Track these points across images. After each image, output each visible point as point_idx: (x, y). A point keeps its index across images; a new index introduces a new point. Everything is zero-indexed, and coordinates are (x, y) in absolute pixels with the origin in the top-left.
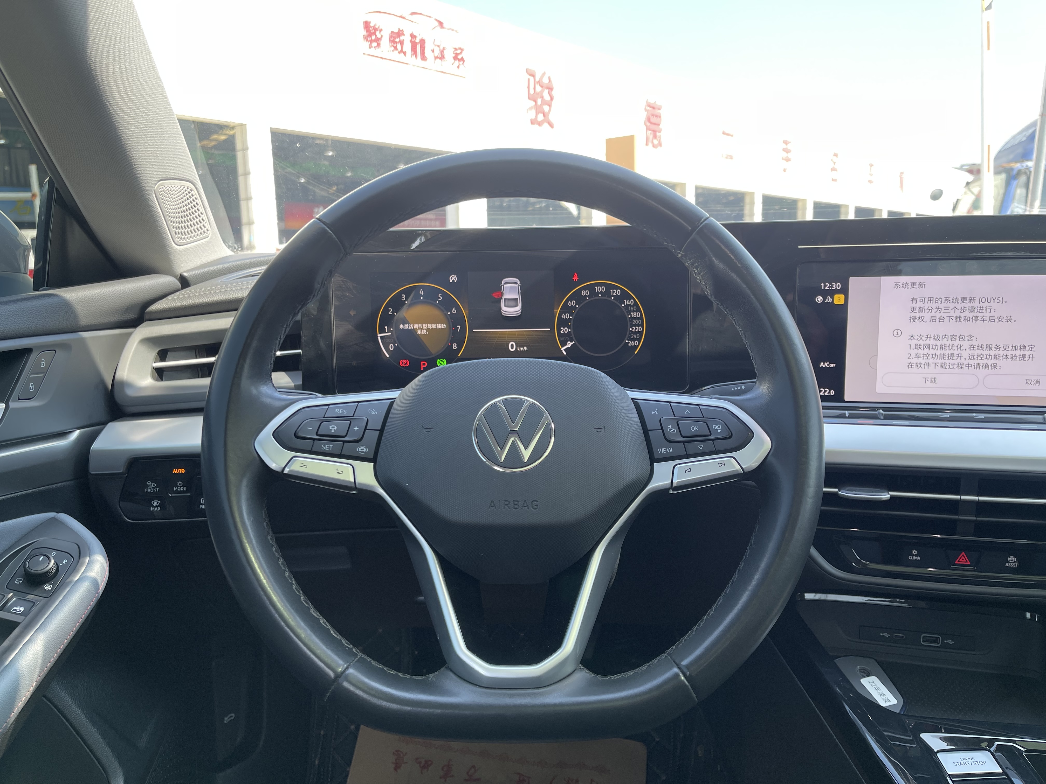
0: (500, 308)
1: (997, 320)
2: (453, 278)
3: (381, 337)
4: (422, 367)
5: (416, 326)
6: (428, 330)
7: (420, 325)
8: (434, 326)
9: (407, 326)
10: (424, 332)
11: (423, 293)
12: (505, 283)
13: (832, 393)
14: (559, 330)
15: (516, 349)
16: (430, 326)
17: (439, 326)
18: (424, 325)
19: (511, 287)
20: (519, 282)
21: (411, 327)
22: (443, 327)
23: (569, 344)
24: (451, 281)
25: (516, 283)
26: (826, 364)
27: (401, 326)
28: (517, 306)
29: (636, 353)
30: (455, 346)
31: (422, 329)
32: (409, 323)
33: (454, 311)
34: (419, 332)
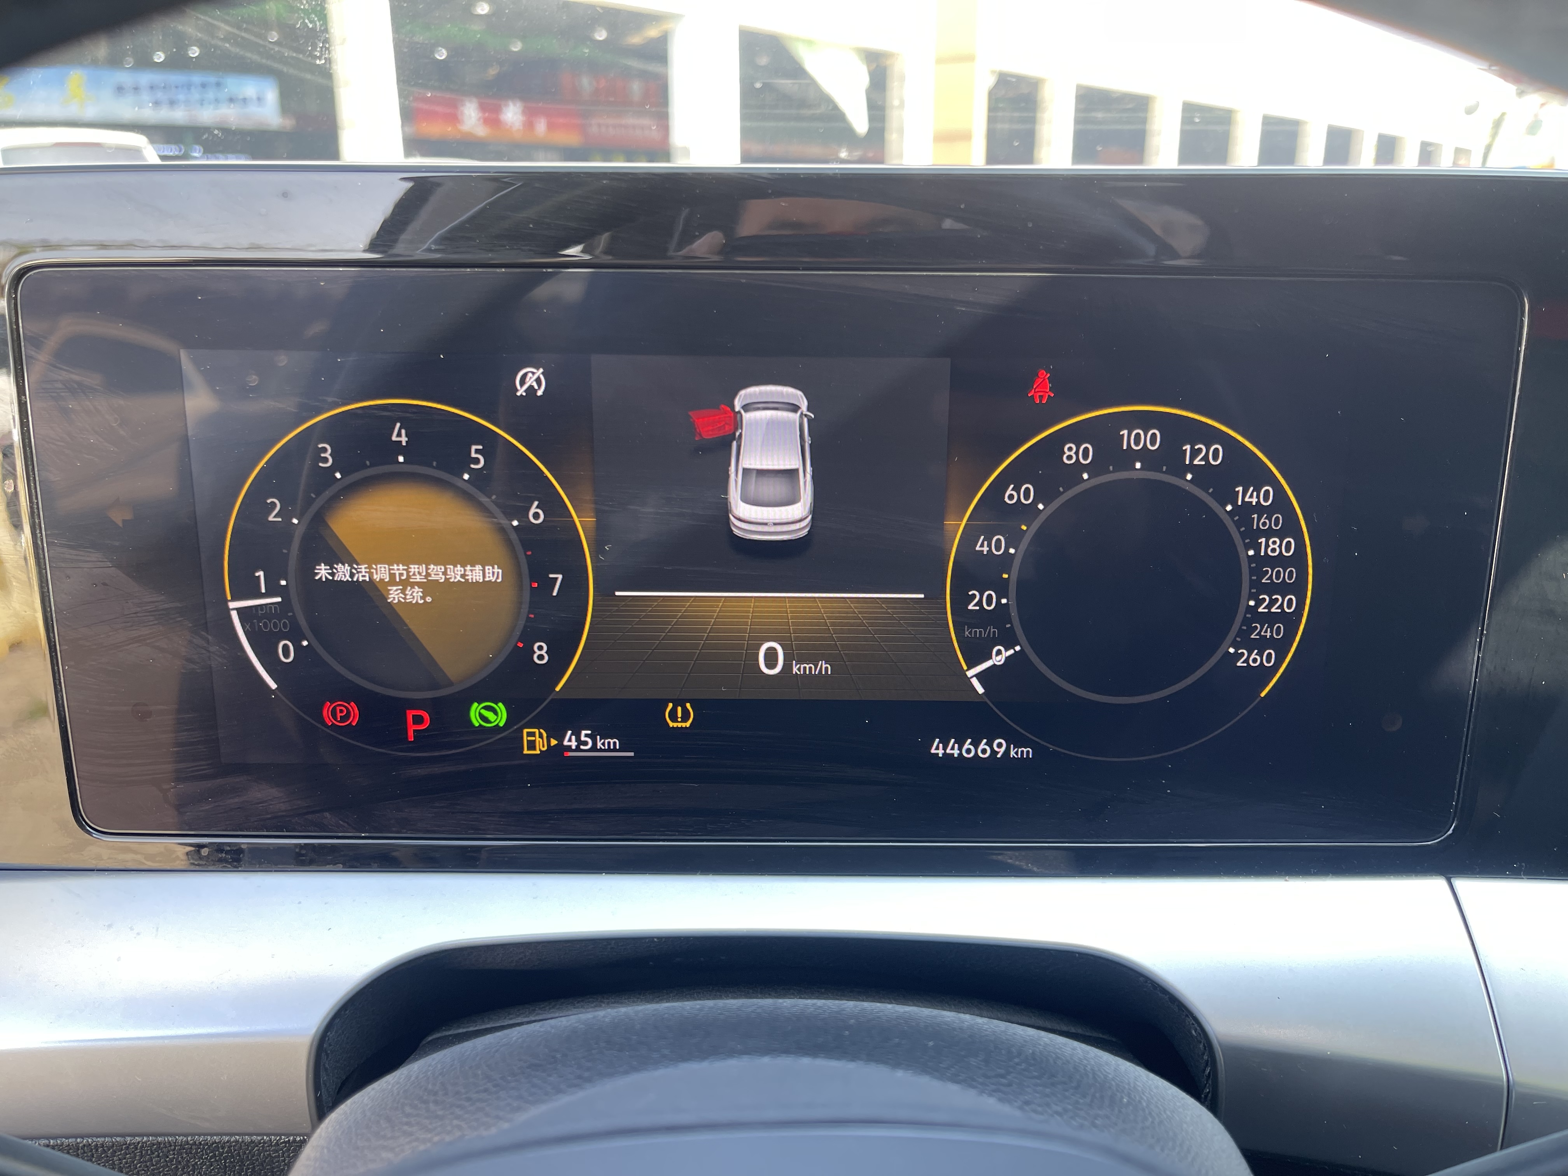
0: (725, 509)
2: (531, 381)
3: (239, 610)
4: (412, 730)
5: (381, 573)
6: (428, 586)
7: (398, 569)
8: (456, 573)
9: (343, 572)
10: (415, 595)
11: (404, 439)
12: (747, 408)
14: (961, 599)
15: (787, 667)
16: (437, 572)
17: (475, 574)
18: (414, 568)
19: (771, 423)
20: (804, 404)
21: (362, 574)
22: (490, 577)
23: (999, 657)
24: (521, 392)
25: (795, 408)
27: (323, 572)
28: (792, 500)
29: (1263, 694)
30: (541, 652)
31: (406, 583)
32: (352, 561)
33: (536, 514)
34: (394, 595)
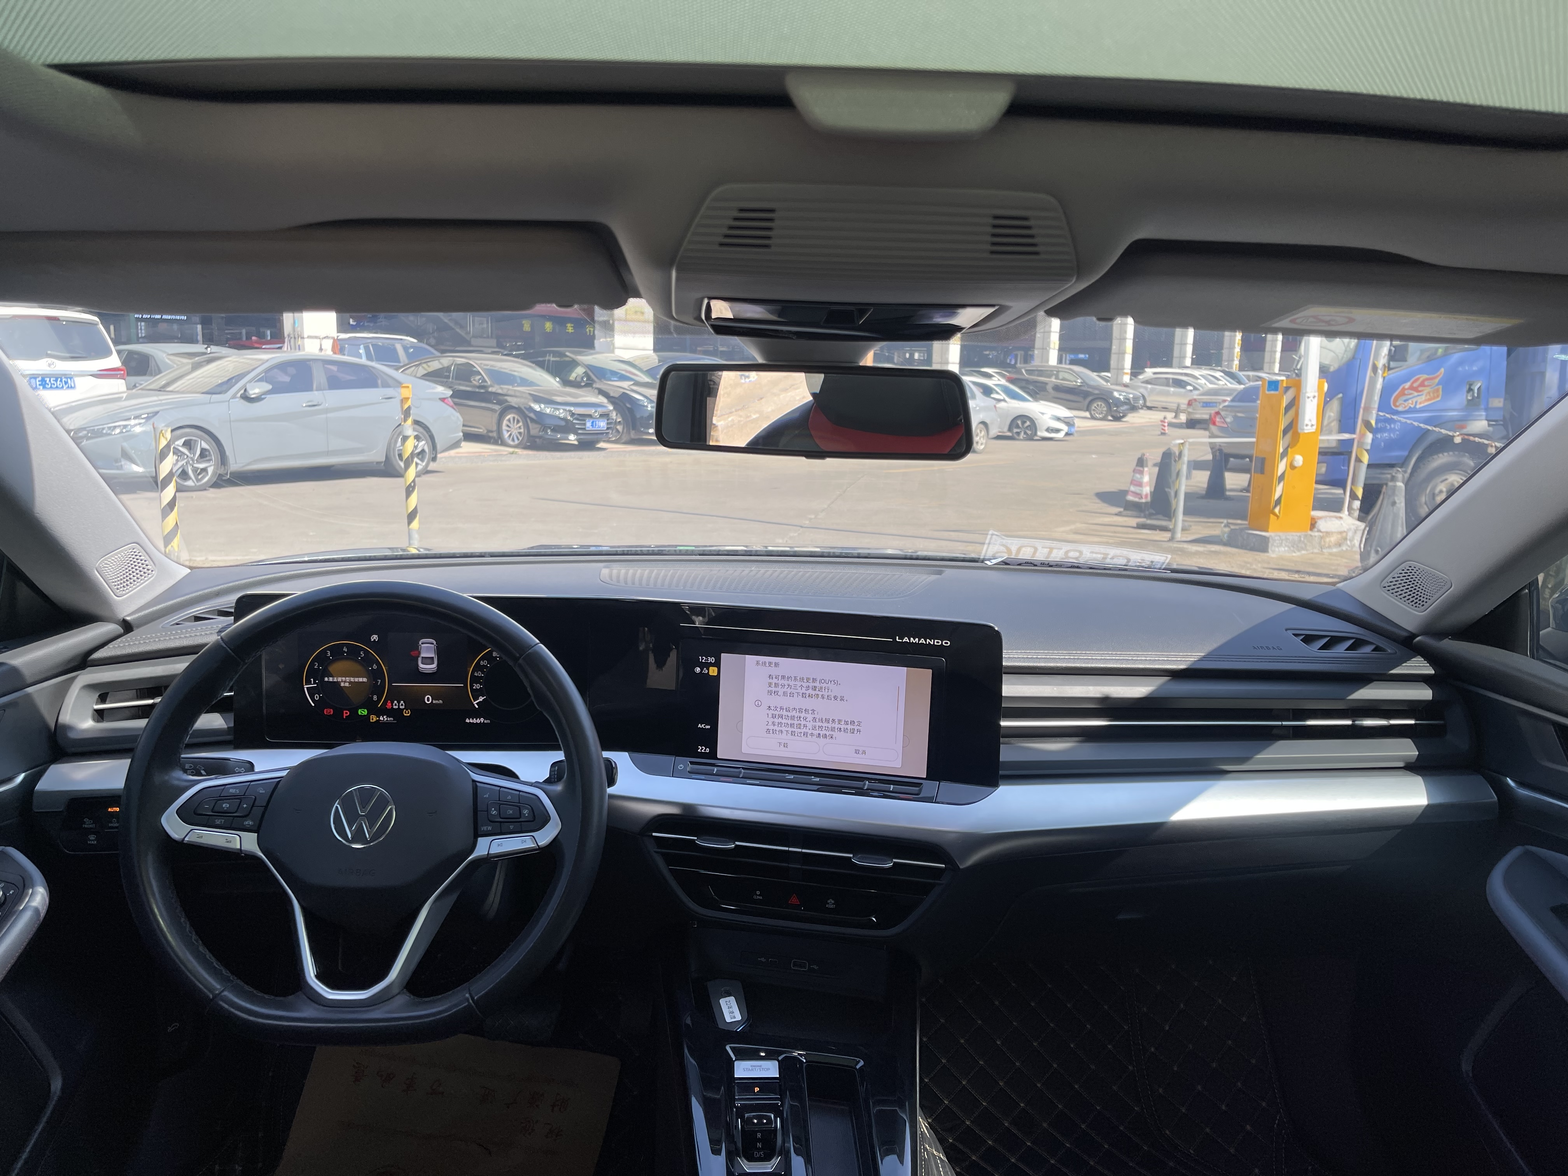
0: (418, 665)
1: (833, 699)
2: (374, 638)
3: (307, 688)
4: (345, 715)
5: (340, 679)
6: (350, 683)
7: (344, 679)
8: (356, 680)
9: (331, 679)
10: (347, 684)
11: (346, 650)
12: (422, 644)
13: (708, 750)
14: (472, 686)
15: (432, 702)
16: (352, 679)
17: (361, 680)
18: (347, 678)
19: (427, 647)
20: (435, 643)
21: (335, 680)
22: (364, 681)
23: (481, 699)
24: (372, 640)
25: (433, 644)
26: (703, 725)
27: (326, 679)
28: (433, 663)
30: (375, 698)
31: (345, 682)
32: (332, 676)
33: (375, 667)
34: (342, 685)
